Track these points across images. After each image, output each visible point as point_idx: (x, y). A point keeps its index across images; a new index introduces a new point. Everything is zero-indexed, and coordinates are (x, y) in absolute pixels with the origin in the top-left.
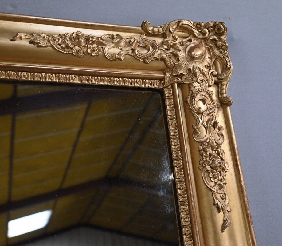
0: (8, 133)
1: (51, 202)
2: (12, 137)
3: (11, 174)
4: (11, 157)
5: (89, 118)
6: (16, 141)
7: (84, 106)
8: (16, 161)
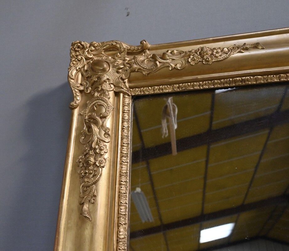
0: (204, 160)
1: (235, 216)
2: (207, 162)
3: (204, 193)
4: (205, 178)
5: (269, 142)
6: (209, 165)
7: (267, 131)
8: (209, 181)
